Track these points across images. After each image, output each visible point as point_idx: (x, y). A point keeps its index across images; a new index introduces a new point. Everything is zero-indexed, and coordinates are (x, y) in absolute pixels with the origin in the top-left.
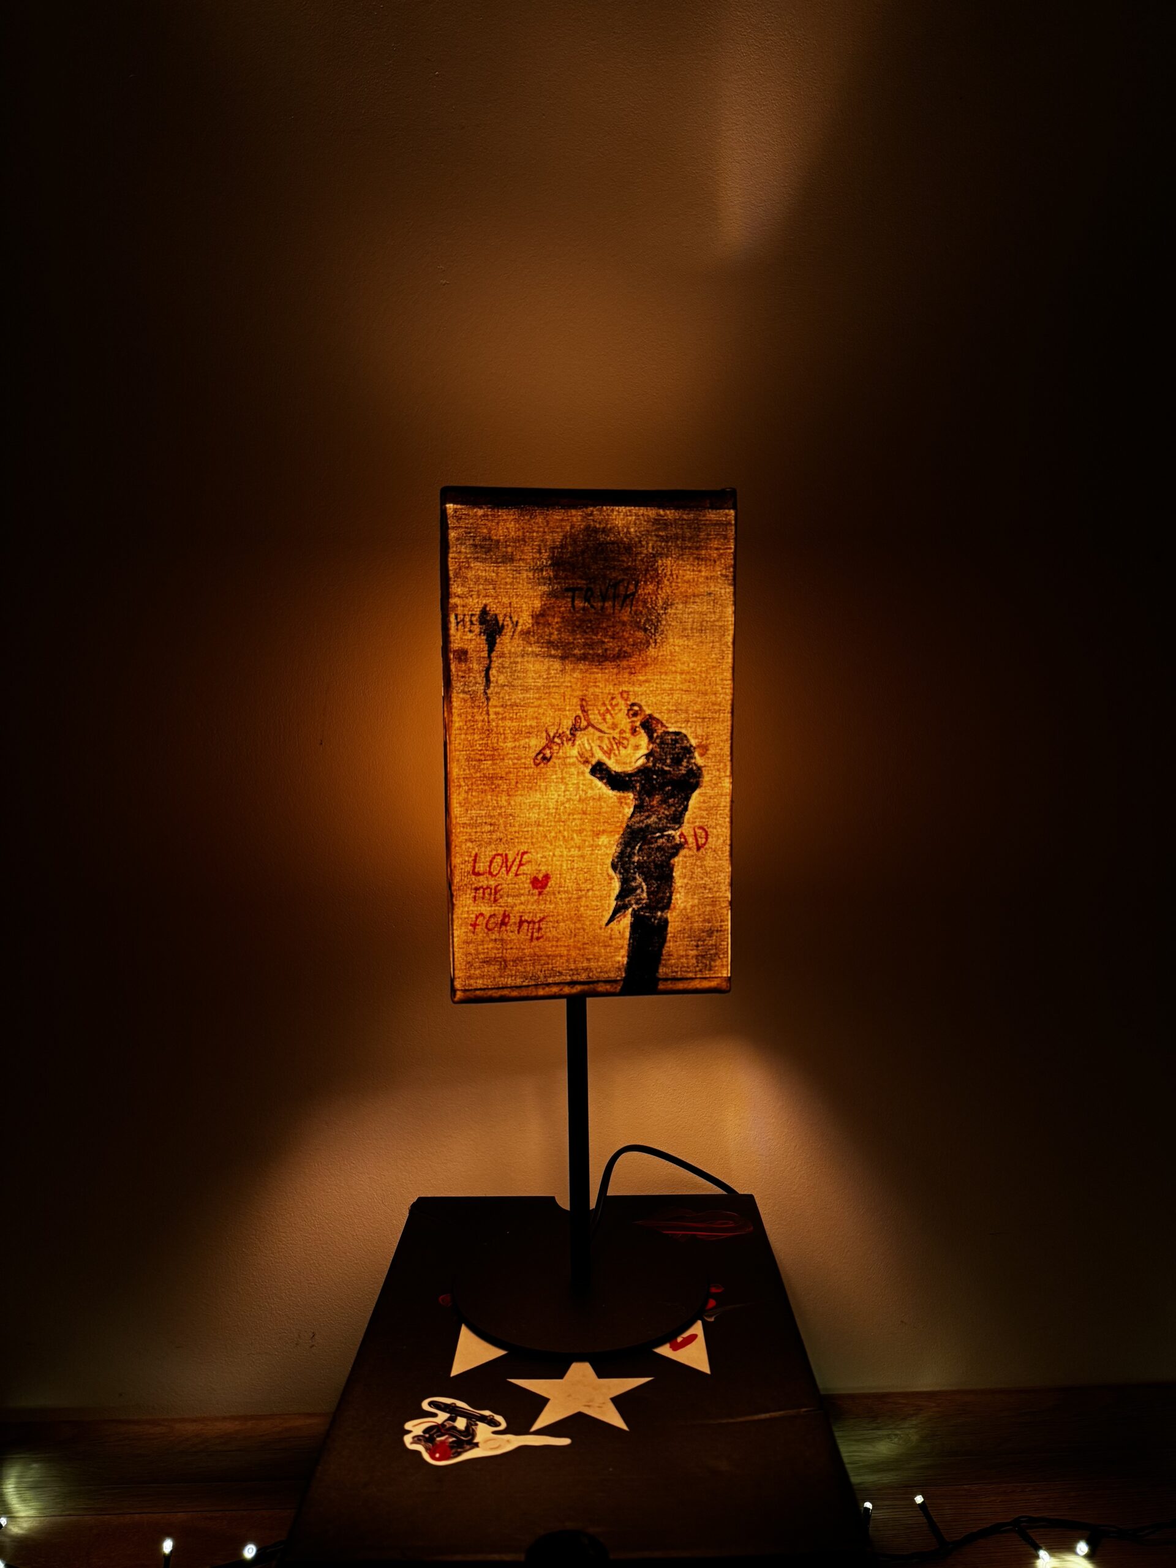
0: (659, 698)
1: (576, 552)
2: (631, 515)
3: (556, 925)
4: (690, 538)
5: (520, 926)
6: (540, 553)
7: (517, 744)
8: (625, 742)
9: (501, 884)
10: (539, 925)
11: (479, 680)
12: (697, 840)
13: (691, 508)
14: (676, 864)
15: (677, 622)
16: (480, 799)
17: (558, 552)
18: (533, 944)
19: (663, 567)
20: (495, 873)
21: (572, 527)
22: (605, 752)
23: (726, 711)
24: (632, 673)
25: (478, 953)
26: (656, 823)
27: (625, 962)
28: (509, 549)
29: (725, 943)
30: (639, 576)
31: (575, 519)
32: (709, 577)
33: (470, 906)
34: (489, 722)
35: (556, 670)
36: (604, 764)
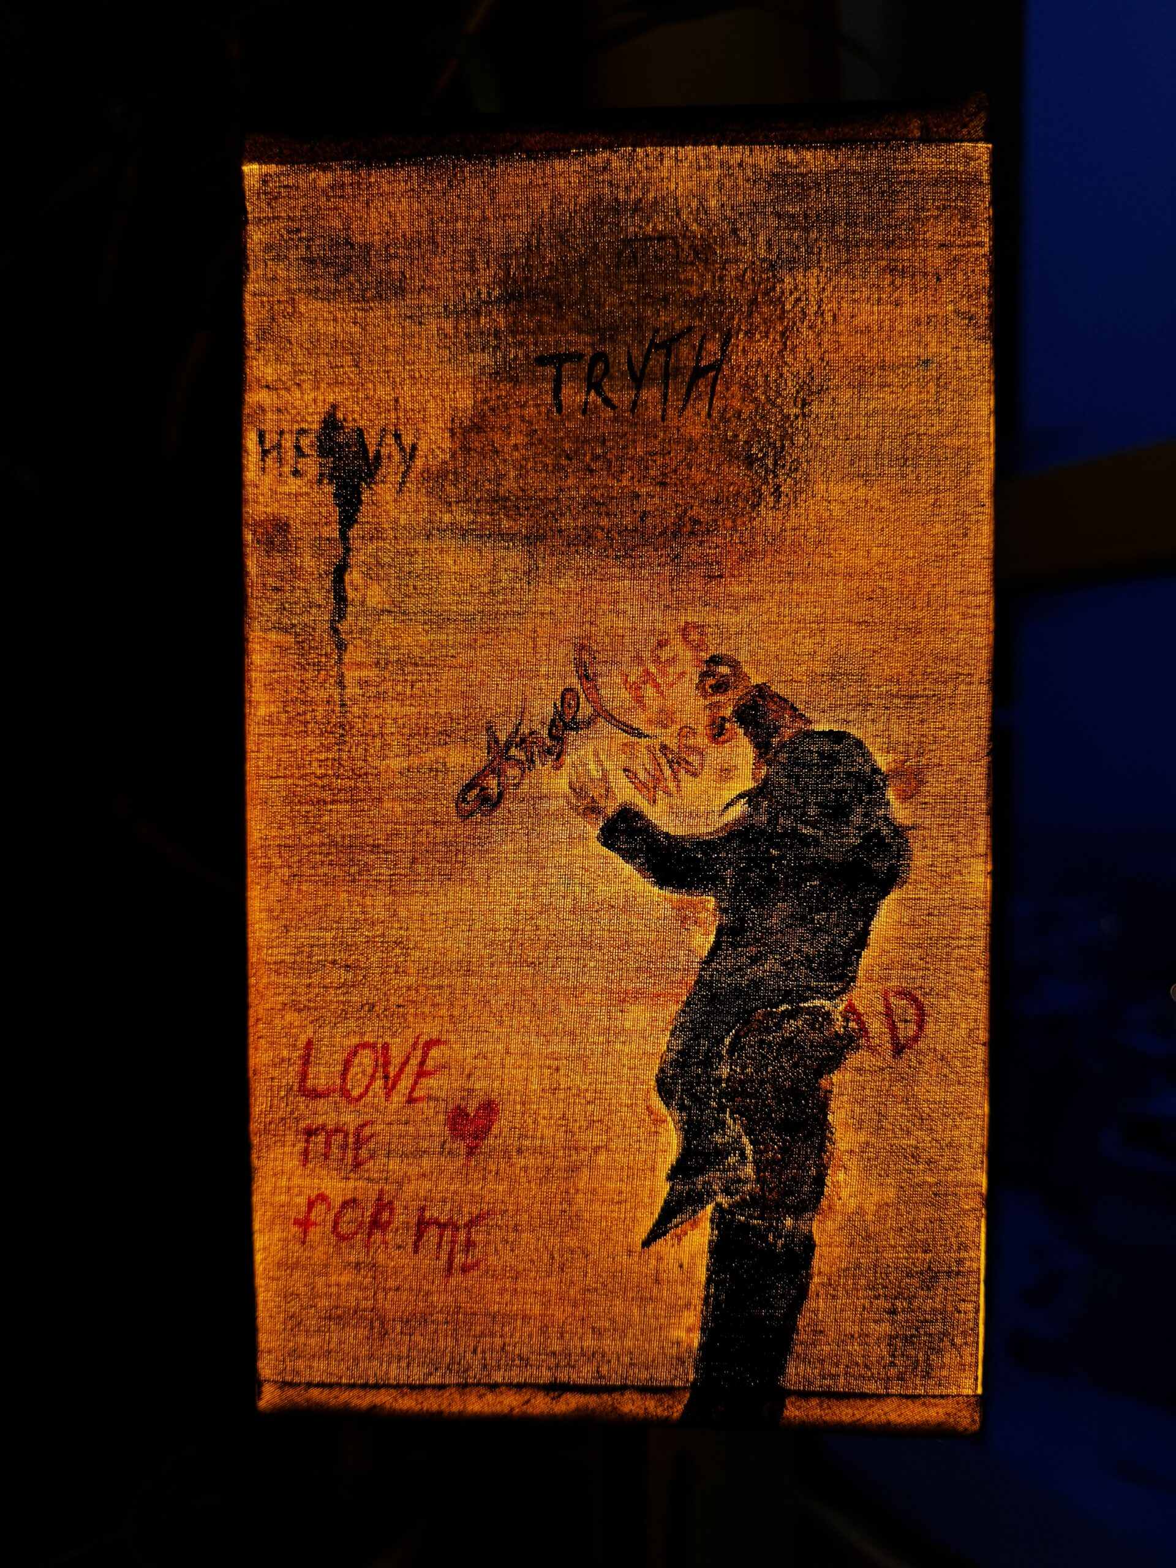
0: (786, 642)
1: (565, 264)
2: (709, 167)
3: (512, 1236)
4: (869, 220)
5: (419, 1235)
6: (473, 270)
7: (415, 761)
8: (694, 759)
9: (373, 1123)
10: (469, 1233)
11: (318, 597)
12: (893, 1028)
13: (869, 143)
14: (835, 1090)
15: (837, 438)
16: (320, 902)
17: (518, 267)
18: (453, 1281)
19: (796, 295)
20: (355, 1093)
21: (556, 201)
22: (640, 786)
23: (975, 679)
24: (712, 577)
25: (314, 1296)
26: (778, 975)
27: (696, 1344)
28: (395, 266)
29: (970, 1306)
30: (731, 318)
31: (561, 182)
32: (924, 319)
33: (293, 1174)
34: (343, 705)
35: (515, 571)
36: (639, 816)
